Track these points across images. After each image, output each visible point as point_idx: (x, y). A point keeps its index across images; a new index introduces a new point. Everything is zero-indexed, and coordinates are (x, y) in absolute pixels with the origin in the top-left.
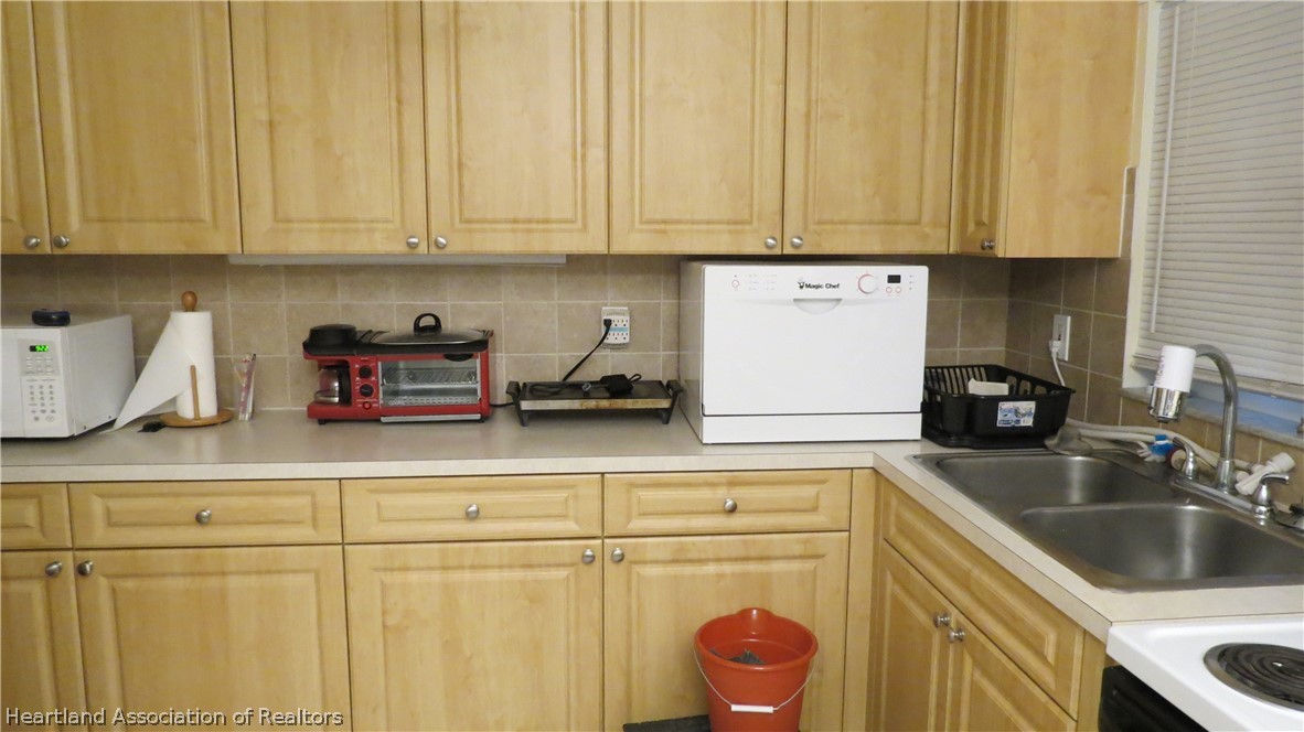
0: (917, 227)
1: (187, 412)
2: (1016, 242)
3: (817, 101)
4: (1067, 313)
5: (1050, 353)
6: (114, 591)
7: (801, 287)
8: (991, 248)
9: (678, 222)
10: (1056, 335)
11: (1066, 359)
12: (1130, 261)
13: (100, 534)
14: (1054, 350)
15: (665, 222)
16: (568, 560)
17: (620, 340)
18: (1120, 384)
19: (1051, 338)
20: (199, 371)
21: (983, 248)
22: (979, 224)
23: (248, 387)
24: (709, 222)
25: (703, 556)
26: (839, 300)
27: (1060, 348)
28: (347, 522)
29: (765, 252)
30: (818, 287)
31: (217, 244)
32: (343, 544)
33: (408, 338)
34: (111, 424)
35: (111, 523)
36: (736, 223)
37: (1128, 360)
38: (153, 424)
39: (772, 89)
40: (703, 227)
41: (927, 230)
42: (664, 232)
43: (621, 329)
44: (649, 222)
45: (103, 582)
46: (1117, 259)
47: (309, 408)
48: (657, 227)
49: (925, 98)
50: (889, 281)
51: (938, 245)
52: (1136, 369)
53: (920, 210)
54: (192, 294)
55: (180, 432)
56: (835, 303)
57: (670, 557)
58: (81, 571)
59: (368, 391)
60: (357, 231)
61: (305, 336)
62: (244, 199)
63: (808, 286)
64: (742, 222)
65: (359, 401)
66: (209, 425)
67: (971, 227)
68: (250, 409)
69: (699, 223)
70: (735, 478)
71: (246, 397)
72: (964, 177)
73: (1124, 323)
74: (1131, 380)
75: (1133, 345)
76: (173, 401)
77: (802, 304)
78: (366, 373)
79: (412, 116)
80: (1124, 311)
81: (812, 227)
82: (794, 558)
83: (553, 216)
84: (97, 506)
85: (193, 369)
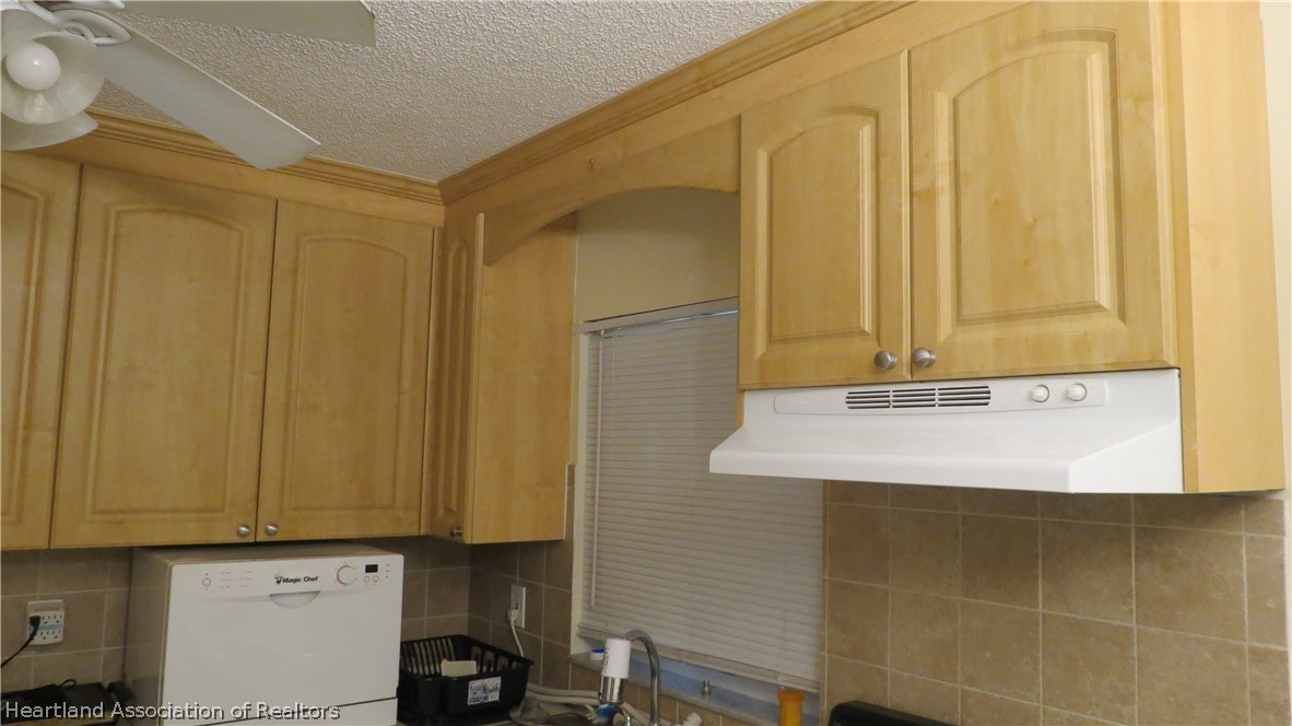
0: (391, 511)
2: (481, 529)
3: (297, 391)
4: (523, 584)
5: (508, 622)
7: (279, 582)
8: (459, 534)
9: (137, 511)
10: (513, 605)
11: (523, 626)
12: (572, 544)
14: (513, 619)
15: (122, 511)
17: (51, 640)
18: (568, 651)
19: (509, 607)
21: (452, 534)
22: (448, 510)
24: (176, 510)
26: (317, 593)
27: (518, 616)
29: (237, 540)
30: (296, 581)
36: (205, 510)
37: (574, 629)
39: (252, 380)
40: (168, 516)
41: (400, 513)
42: (121, 522)
43: (53, 627)
44: (101, 512)
46: (562, 541)
48: (111, 517)
49: (399, 393)
50: (367, 571)
51: (410, 527)
52: (581, 636)
53: (394, 496)
56: (311, 596)
63: (287, 580)
64: (214, 511)
67: (441, 512)
69: (164, 511)
72: (434, 464)
73: (569, 597)
74: (577, 647)
75: (577, 616)
77: (278, 599)
80: (569, 585)
81: (288, 513)
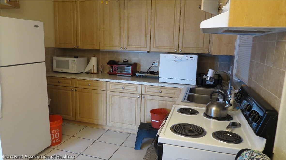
0: (203, 49)
1: (93, 72)
3: (185, 27)
4: (231, 65)
6: (79, 93)
7: (175, 58)
9: (161, 47)
11: (231, 74)
12: (235, 56)
13: (78, 86)
14: (229, 72)
16: (136, 97)
17: (156, 66)
18: (232, 79)
20: (95, 66)
23: (101, 69)
25: (156, 99)
26: (182, 60)
28: (107, 88)
29: (175, 52)
30: (178, 58)
31: (97, 48)
32: (106, 91)
33: (122, 63)
34: (83, 72)
35: (79, 85)
36: (170, 47)
38: (88, 73)
43: (156, 64)
45: (78, 92)
46: (233, 56)
47: (108, 72)
50: (190, 58)
51: (200, 52)
53: (203, 46)
54: (95, 55)
55: (92, 74)
57: (151, 99)
58: (75, 90)
59: (115, 70)
60: (114, 46)
61: (108, 62)
62: (100, 42)
63: (177, 58)
64: (172, 47)
65: (114, 72)
66: (95, 74)
68: (101, 72)
69: (164, 47)
70: (162, 87)
71: (101, 70)
73: (234, 67)
75: (235, 72)
76: (91, 70)
77: (174, 61)
78: (115, 67)
79: (122, 30)
80: (234, 65)
81: (183, 48)
82: (171, 102)
83: (142, 45)
84: (78, 82)
85: (93, 65)
